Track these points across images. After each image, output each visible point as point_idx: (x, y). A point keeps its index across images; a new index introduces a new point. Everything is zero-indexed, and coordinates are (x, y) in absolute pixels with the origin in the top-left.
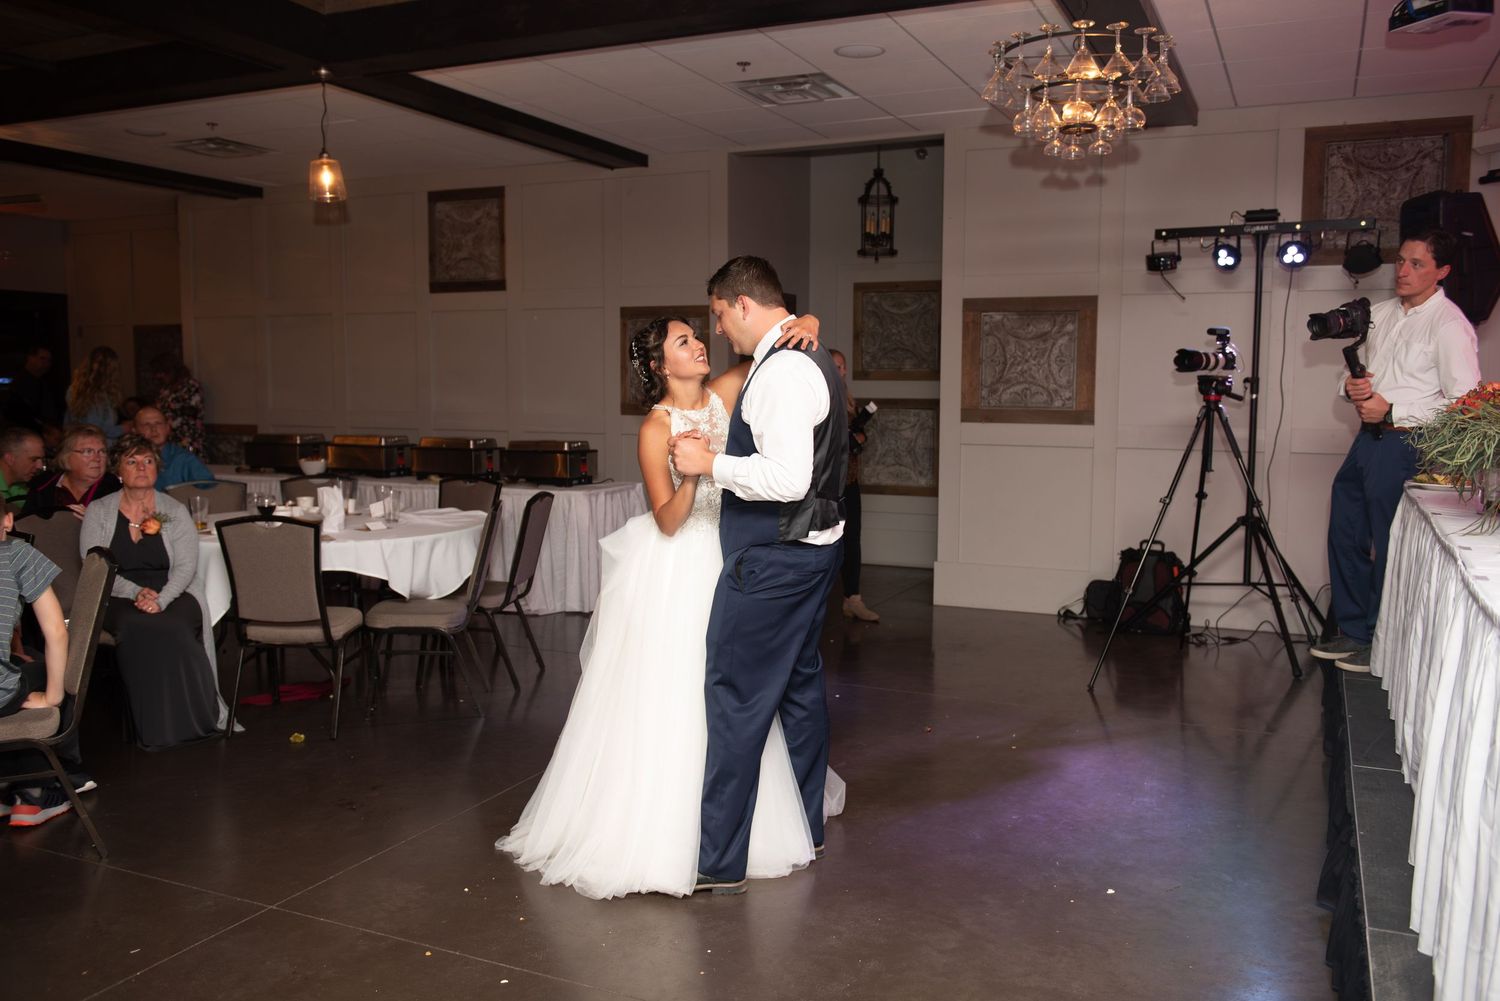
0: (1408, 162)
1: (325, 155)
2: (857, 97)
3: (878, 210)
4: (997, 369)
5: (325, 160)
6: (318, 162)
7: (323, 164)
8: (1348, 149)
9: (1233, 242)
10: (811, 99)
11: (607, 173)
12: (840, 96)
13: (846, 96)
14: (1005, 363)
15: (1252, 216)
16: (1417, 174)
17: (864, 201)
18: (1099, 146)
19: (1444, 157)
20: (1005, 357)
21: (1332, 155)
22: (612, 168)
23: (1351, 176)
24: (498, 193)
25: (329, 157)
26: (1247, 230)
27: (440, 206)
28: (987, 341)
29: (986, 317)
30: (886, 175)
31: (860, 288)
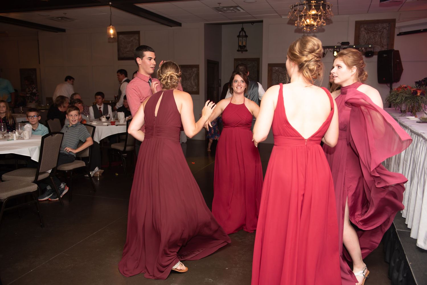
0: (380, 30)
1: (111, 26)
2: (244, 11)
3: (242, 39)
4: (277, 82)
5: (111, 27)
6: (109, 27)
7: (111, 28)
8: (366, 26)
9: (338, 50)
10: (233, 11)
11: (170, 28)
12: (240, 11)
13: (242, 11)
14: (279, 80)
15: (343, 44)
16: (382, 33)
17: (239, 36)
18: (315, 30)
19: (389, 29)
20: (279, 79)
21: (362, 28)
22: (171, 27)
23: (366, 33)
24: (138, 33)
25: (112, 26)
26: (342, 47)
27: (120, 36)
28: (274, 74)
29: (274, 68)
30: (245, 29)
31: (236, 60)
